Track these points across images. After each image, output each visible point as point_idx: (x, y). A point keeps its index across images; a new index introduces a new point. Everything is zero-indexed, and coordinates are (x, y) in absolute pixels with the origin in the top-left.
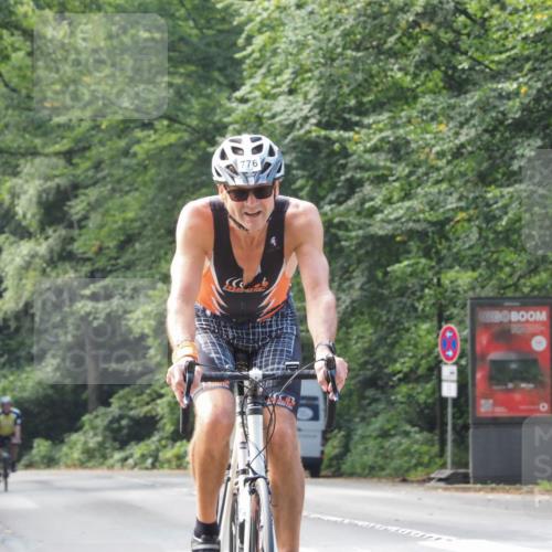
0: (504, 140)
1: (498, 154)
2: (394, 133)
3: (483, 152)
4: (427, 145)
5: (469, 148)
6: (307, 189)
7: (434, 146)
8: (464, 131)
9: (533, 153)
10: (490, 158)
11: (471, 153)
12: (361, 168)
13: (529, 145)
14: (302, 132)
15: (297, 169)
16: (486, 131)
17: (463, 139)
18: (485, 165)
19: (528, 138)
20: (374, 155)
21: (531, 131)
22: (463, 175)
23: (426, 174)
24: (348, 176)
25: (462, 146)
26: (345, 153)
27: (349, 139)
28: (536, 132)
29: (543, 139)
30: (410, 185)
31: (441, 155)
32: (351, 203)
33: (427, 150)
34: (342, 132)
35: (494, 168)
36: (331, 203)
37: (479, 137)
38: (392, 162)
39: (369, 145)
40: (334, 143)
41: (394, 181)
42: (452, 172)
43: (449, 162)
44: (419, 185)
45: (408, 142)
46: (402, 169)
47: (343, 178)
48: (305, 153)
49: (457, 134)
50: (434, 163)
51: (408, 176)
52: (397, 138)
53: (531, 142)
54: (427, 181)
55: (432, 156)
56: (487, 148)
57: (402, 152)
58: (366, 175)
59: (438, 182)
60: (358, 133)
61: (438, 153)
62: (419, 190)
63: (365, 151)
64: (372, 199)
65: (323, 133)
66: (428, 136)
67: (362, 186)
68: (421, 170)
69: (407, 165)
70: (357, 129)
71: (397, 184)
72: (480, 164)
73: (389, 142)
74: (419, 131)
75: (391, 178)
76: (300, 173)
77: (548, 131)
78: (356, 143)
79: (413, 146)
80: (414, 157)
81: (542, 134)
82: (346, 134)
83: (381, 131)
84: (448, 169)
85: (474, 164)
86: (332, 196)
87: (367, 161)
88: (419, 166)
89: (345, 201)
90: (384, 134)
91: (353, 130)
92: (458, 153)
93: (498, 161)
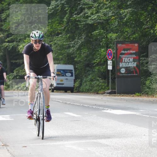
6: (69, 10)
10: (121, 1)
12: (84, 4)
15: (66, 4)
18: (120, 3)
22: (114, 6)
23: (103, 6)
24: (80, 6)
30: (98, 9)
31: (107, 0)
35: (122, 4)
36: (76, 14)
38: (93, 2)
41: (94, 8)
42: (110, 5)
43: (109, 3)
44: (101, 9)
46: (96, 5)
47: (79, 7)
50: (105, 3)
51: (98, 6)
54: (103, 8)
55: (104, 1)
58: (86, 6)
59: (106, 8)
64: (87, 13)
67: (85, 9)
68: (101, 5)
69: (98, 3)
71: (94, 9)
72: (118, 3)
76: (67, 6)
80: (99, 1)
85: (116, 3)
86: (76, 12)
87: (86, 2)
88: (101, 4)
89: (80, 14)
93: (124, 2)
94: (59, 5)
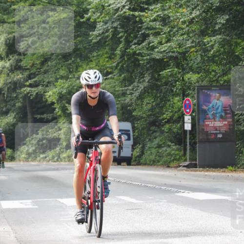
0: (212, 16)
1: (209, 22)
2: (163, 13)
3: (202, 21)
4: (178, 18)
5: (197, 20)
6: (124, 37)
7: (181, 19)
8: (194, 12)
9: (225, 22)
10: (206, 24)
11: (197, 22)
12: (148, 28)
13: (223, 18)
14: (122, 12)
15: (120, 28)
16: (204, 12)
17: (193, 15)
18: (203, 27)
19: (222, 15)
20: (154, 23)
21: (224, 12)
22: (194, 31)
23: (177, 31)
24: (143, 32)
25: (193, 18)
26: (141, 22)
27: (143, 16)
28: (226, 12)
29: (229, 15)
30: (170, 36)
31: (184, 22)
32: (144, 44)
33: (178, 20)
34: (140, 13)
35: (207, 28)
36: (135, 44)
37: (200, 15)
38: (162, 26)
39: (152, 18)
40: (136, 17)
41: (164, 34)
42: (189, 30)
43: (187, 26)
44: (174, 36)
45: (169, 17)
46: (166, 29)
47: (140, 33)
48: (124, 22)
49: (191, 13)
50: (181, 26)
51: (169, 32)
52: (164, 15)
53: (224, 16)
54: (178, 34)
55: (180, 23)
56: (205, 19)
57: (167, 22)
58: (151, 32)
59: (182, 35)
60: (147, 13)
61: (182, 22)
62: (174, 38)
63: (150, 21)
64: (153, 42)
65: (131, 13)
66: (178, 14)
67: (149, 36)
68: (175, 30)
69: (169, 27)
70: (146, 11)
71: (164, 36)
72: (201, 27)
73: (161, 17)
74: (174, 12)
75: (161, 33)
76: (121, 30)
77: (231, 12)
78: (146, 17)
79: (172, 18)
80: (172, 24)
81: (229, 13)
82: (142, 14)
83: (157, 12)
84: (187, 29)
85: (198, 27)
86: (135, 41)
87: (151, 25)
88: (174, 28)
89: (141, 43)
90: (158, 14)
91: (145, 12)
92: (191, 21)
93: (209, 25)
94: (109, 29)
